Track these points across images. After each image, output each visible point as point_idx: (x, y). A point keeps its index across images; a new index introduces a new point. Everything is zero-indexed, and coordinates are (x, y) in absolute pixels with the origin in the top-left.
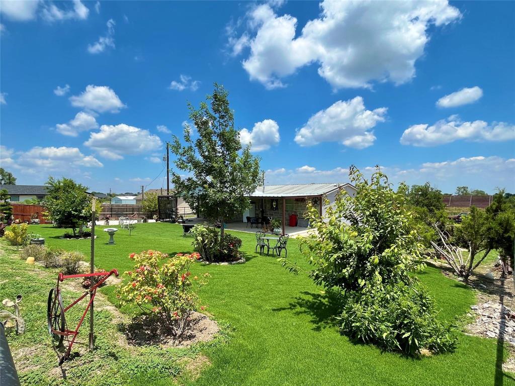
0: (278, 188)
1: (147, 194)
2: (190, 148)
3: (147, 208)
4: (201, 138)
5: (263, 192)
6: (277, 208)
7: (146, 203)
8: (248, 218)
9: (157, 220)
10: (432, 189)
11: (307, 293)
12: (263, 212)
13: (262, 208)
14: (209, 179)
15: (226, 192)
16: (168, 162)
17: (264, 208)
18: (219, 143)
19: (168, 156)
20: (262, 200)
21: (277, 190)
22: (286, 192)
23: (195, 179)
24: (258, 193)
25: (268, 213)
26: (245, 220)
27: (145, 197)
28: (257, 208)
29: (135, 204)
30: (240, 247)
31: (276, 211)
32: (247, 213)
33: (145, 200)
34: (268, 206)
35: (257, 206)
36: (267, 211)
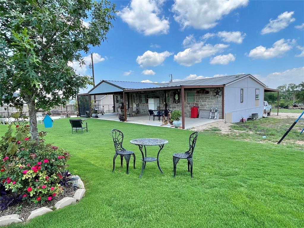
6: (179, 101)
9: (77, 116)
16: (93, 69)
20: (165, 94)
25: (171, 106)
28: (161, 103)
34: (171, 99)
35: (161, 100)
36: (170, 104)
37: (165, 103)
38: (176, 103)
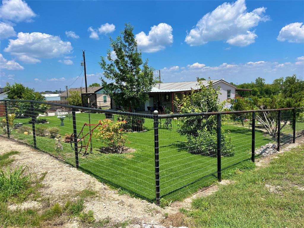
0: (170, 85)
1: (71, 92)
2: (112, 65)
3: (72, 103)
4: (118, 59)
5: (159, 88)
6: (169, 100)
7: (71, 99)
8: (149, 108)
9: (82, 112)
10: (298, 80)
11: (178, 142)
12: (159, 103)
13: (158, 100)
14: (124, 84)
15: (135, 91)
16: (85, 66)
17: (160, 100)
18: (129, 61)
19: (85, 62)
20: (158, 94)
21: (170, 86)
22: (175, 88)
23: (115, 84)
24: (155, 89)
25: (163, 104)
26: (146, 109)
27: (70, 94)
28: (155, 101)
29: (60, 100)
30: (144, 123)
31: (169, 102)
32: (147, 104)
33: (70, 97)
34: (163, 98)
35: (155, 99)
36: (162, 102)
37: (158, 101)
38: (166, 101)
